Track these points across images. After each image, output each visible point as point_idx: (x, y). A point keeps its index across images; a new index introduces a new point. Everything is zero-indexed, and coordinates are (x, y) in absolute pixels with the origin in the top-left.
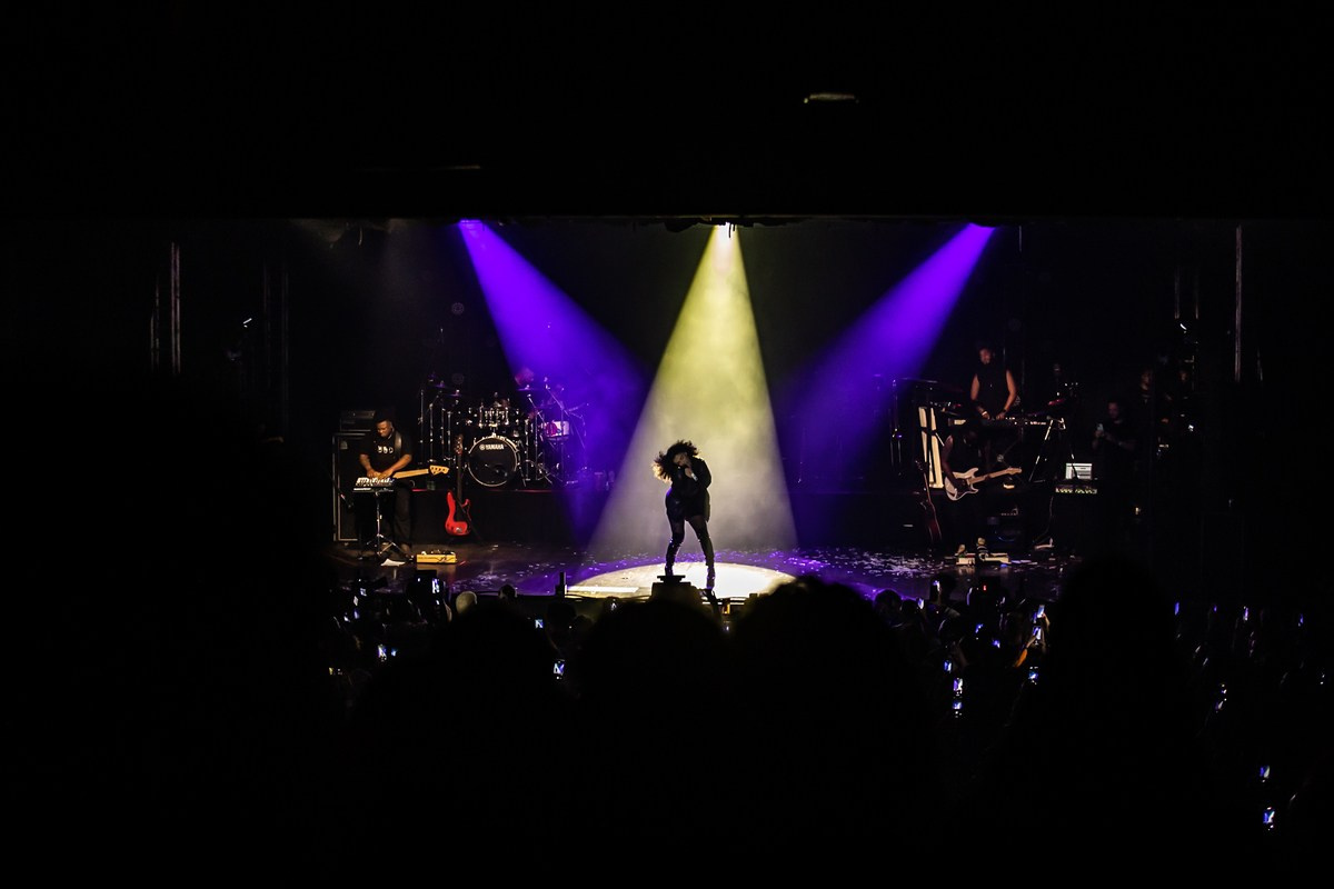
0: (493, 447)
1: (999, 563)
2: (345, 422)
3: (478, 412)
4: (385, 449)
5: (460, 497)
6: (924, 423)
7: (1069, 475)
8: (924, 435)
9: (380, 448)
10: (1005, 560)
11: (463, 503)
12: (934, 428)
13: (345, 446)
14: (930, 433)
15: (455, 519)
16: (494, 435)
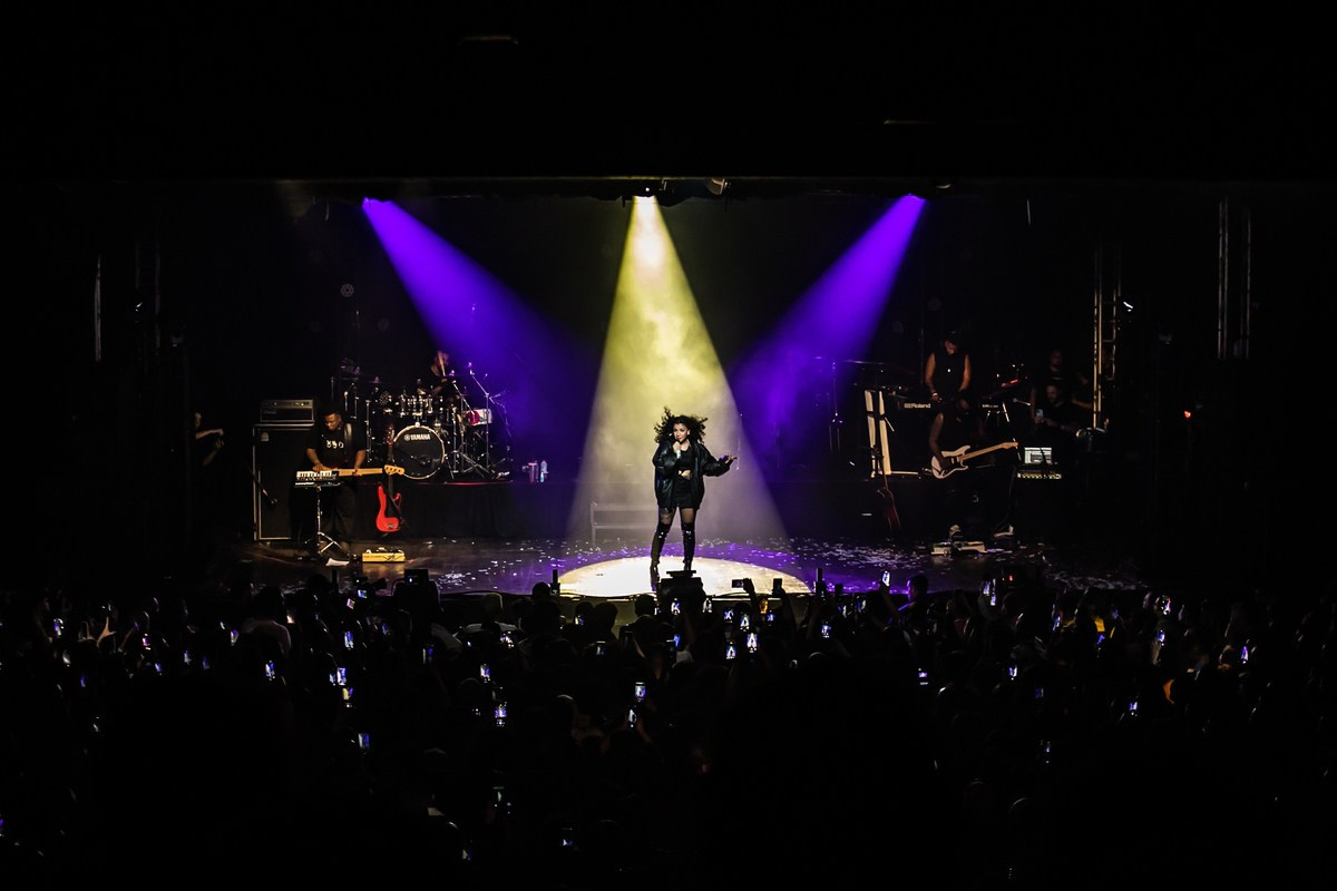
0: (419, 437)
1: (976, 552)
2: (266, 412)
3: (399, 400)
4: (334, 443)
5: (390, 490)
6: (870, 408)
7: (1028, 460)
8: (871, 421)
9: (329, 443)
10: (982, 549)
11: (394, 497)
12: (882, 412)
13: (265, 438)
14: (878, 418)
15: (387, 515)
16: (417, 425)
